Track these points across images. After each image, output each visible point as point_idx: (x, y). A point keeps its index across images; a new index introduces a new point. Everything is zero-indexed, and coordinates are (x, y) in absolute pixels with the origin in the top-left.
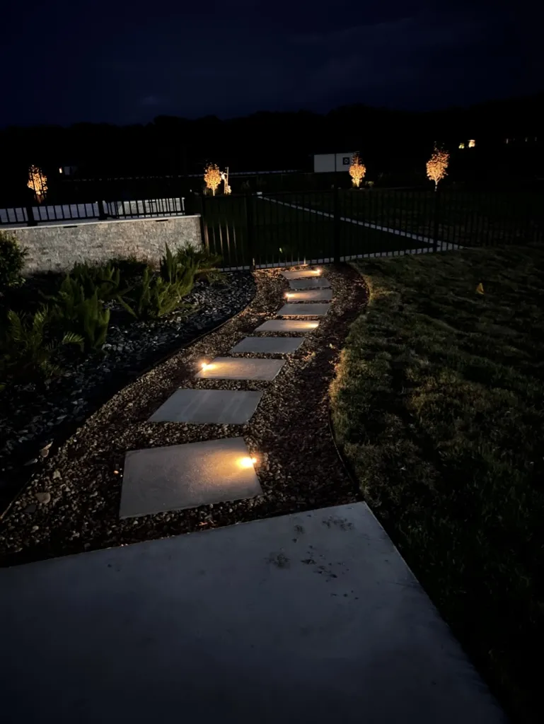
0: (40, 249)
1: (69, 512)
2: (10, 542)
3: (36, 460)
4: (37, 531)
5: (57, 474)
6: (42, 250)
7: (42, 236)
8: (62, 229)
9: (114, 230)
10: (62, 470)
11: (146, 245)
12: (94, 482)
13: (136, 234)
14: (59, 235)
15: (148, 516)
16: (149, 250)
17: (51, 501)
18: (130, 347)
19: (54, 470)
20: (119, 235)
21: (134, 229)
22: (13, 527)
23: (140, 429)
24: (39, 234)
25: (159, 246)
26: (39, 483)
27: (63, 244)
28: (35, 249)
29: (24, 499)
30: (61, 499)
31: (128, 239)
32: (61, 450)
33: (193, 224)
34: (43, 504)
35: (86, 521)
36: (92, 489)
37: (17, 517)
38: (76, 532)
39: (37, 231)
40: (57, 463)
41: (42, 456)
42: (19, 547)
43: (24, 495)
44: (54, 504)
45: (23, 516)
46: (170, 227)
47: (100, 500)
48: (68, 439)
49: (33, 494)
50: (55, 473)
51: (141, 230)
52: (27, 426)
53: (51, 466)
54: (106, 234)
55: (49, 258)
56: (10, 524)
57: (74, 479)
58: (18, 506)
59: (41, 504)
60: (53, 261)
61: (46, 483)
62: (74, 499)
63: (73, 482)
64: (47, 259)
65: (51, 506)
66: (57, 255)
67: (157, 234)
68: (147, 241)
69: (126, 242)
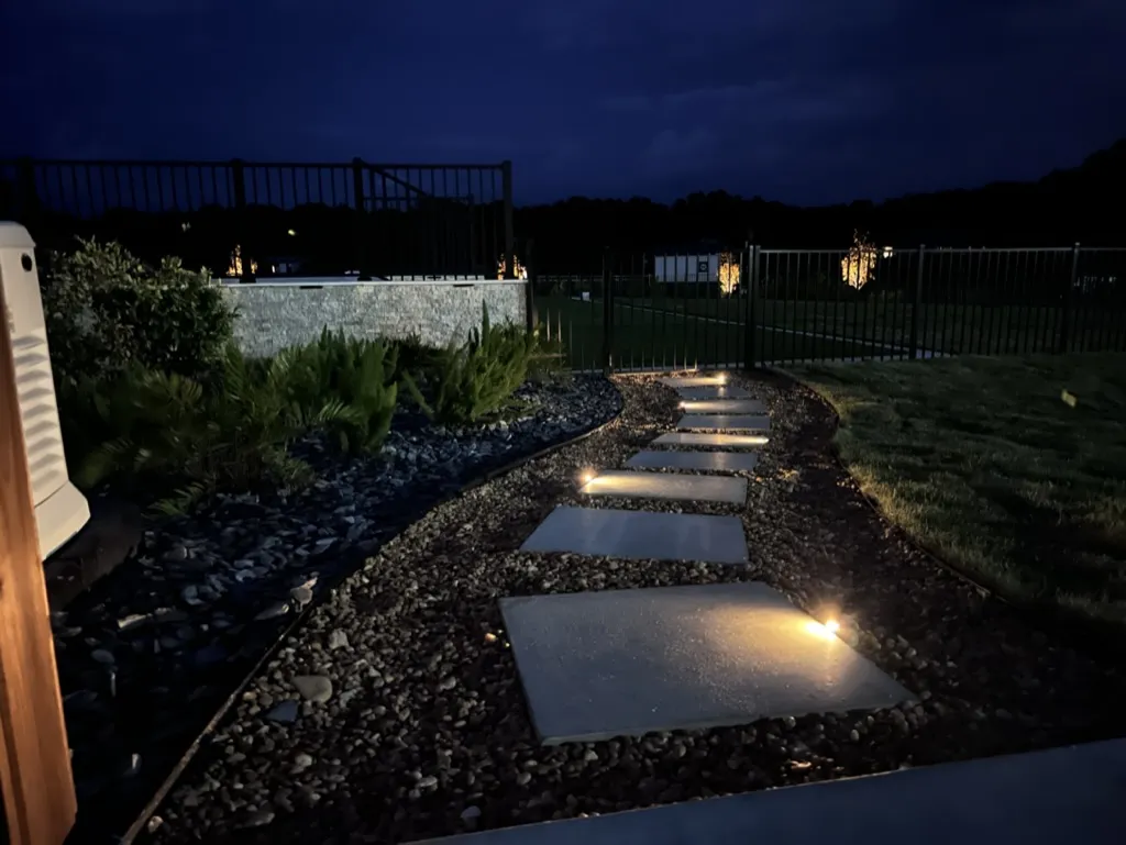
0: (256, 322)
1: (391, 723)
2: (235, 795)
3: (286, 609)
4: (308, 769)
5: (339, 639)
6: (260, 324)
7: (261, 300)
8: (298, 290)
9: (383, 296)
10: (351, 631)
11: (434, 324)
12: (439, 658)
13: (420, 306)
14: (291, 300)
15: (620, 739)
16: (438, 334)
17: (335, 696)
18: (429, 455)
19: (329, 630)
20: (392, 305)
21: (416, 298)
22: (241, 757)
23: (509, 562)
24: (257, 296)
25: (456, 328)
26: (297, 655)
27: (297, 316)
28: (247, 321)
29: (266, 689)
30: (359, 693)
31: (406, 312)
32: (338, 594)
33: (515, 294)
34: (315, 704)
35: (445, 748)
36: (436, 673)
37: (247, 732)
38: (425, 775)
39: (255, 291)
40: (333, 618)
41: (298, 602)
42: (262, 810)
43: (264, 678)
44: (343, 704)
45: (265, 728)
46: (476, 297)
47: (468, 699)
48: (351, 576)
49: (287, 679)
50: (335, 634)
51: (429, 299)
52: (252, 554)
53: (321, 624)
54: (370, 302)
55: (270, 337)
56: (230, 749)
57: (385, 652)
58: (250, 703)
59: (309, 703)
60: (276, 342)
61: (316, 655)
62: (396, 693)
63: (383, 657)
64: (266, 338)
65: (335, 709)
66: (284, 333)
67: (454, 306)
68: (437, 318)
69: (401, 318)
